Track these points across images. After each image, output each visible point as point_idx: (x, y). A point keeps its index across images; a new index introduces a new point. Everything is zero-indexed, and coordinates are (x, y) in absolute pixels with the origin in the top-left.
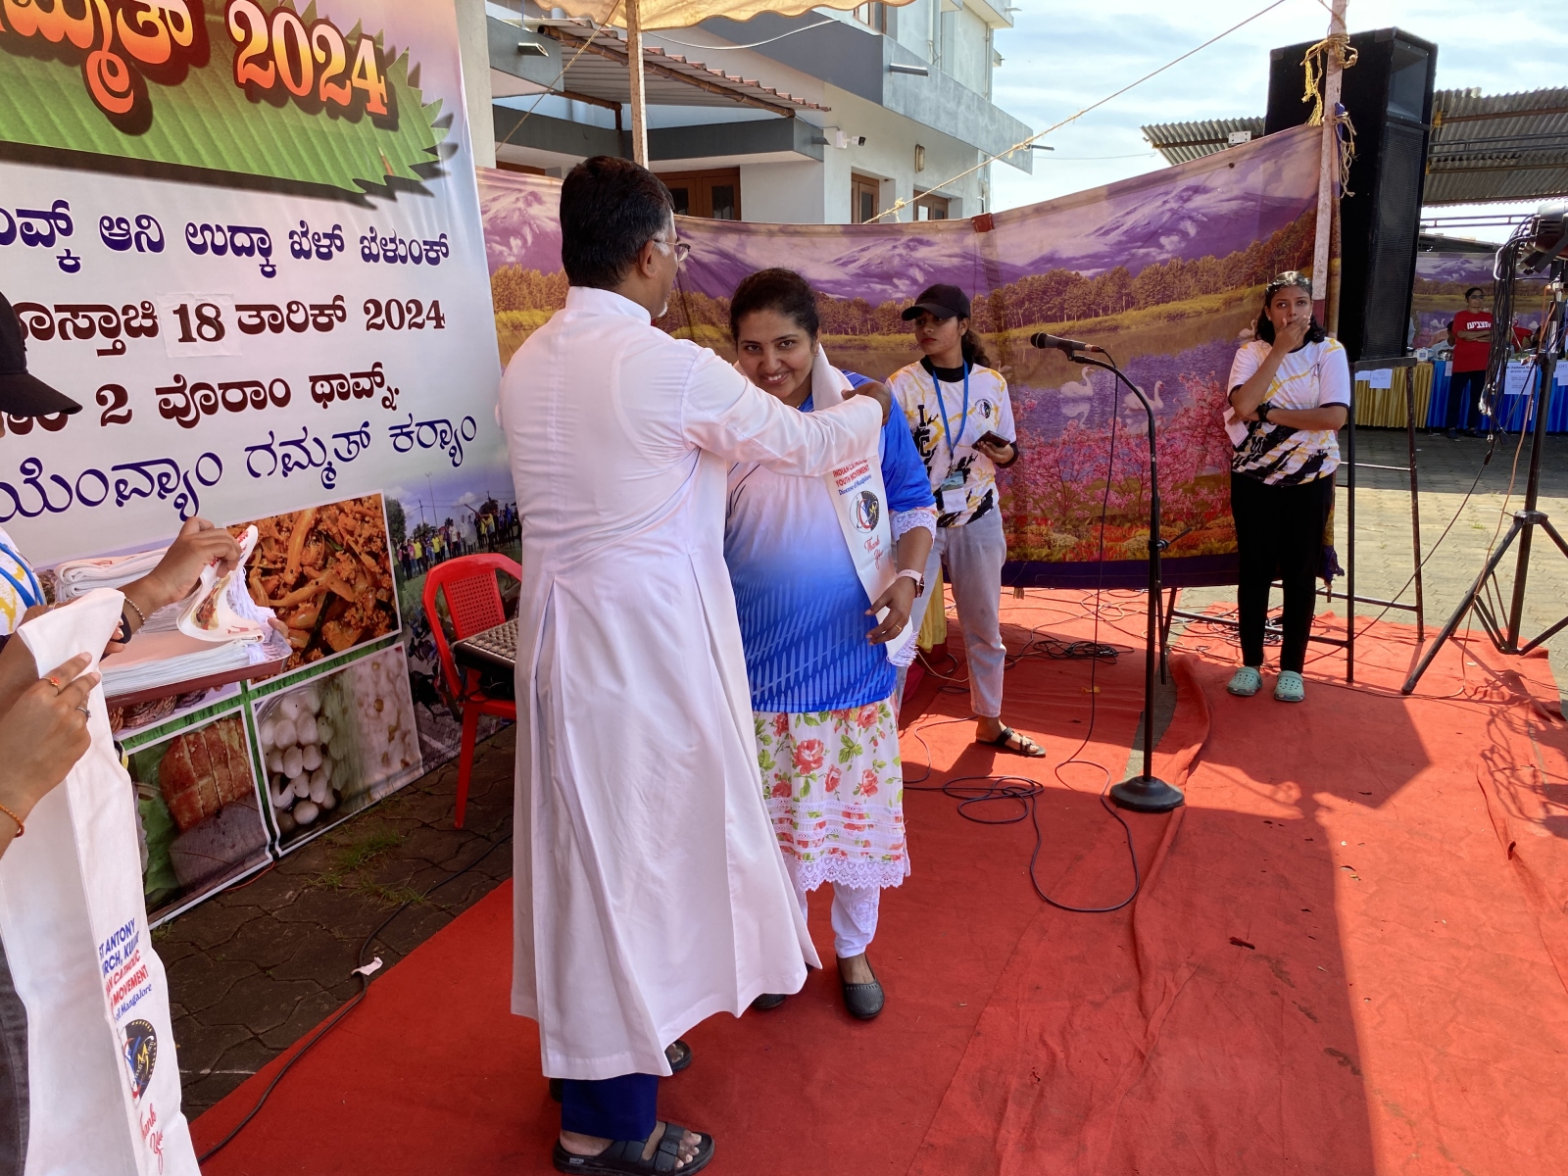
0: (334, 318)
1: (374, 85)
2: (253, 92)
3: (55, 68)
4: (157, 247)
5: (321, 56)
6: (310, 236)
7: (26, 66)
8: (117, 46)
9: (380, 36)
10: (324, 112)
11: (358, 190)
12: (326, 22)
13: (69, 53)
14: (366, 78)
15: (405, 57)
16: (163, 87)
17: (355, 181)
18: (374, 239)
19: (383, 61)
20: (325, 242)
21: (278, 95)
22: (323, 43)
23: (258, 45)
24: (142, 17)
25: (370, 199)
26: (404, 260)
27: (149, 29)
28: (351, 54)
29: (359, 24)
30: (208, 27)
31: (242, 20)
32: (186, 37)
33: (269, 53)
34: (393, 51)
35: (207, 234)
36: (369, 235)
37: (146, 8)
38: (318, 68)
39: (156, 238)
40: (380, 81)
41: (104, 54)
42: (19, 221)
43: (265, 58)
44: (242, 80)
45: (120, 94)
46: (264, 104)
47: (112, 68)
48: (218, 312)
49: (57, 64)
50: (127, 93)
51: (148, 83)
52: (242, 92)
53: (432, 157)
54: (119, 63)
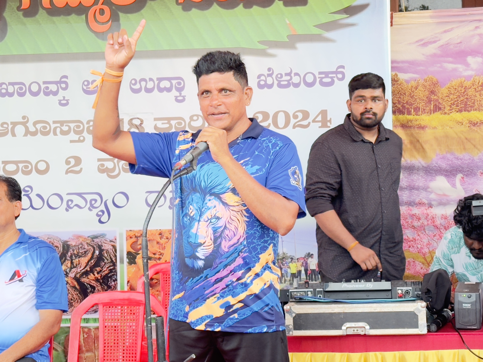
2: (187, 6)
10: (241, 5)
11: (262, 47)
13: (80, 10)
16: (129, 15)
17: (260, 42)
18: (269, 75)
21: (205, 4)
25: (271, 51)
26: (297, 85)
35: (143, 84)
36: (266, 73)
41: (99, 6)
42: (43, 86)
45: (103, 23)
46: (194, 10)
47: (102, 12)
48: (142, 122)
49: (73, 17)
50: (108, 21)
51: (121, 15)
52: (180, 7)
53: (338, 17)
54: (106, 8)
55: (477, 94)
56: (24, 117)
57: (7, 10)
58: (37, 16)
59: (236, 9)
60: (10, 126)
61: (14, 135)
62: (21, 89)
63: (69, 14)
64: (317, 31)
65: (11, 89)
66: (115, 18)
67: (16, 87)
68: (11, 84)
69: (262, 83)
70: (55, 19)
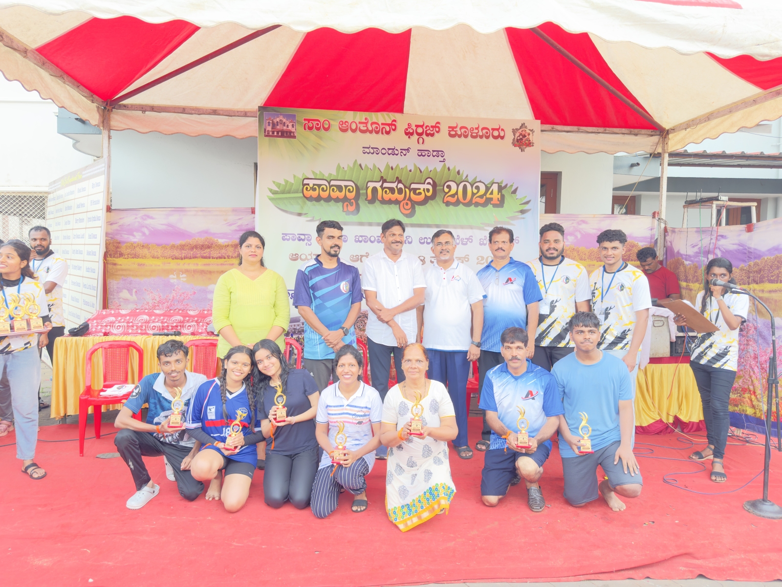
0: (464, 261)
1: (496, 196)
2: (448, 204)
3: (393, 206)
4: (410, 243)
5: (475, 191)
6: (460, 239)
7: (385, 206)
8: (410, 199)
9: (502, 182)
10: (473, 206)
11: (482, 226)
12: (480, 182)
13: (397, 202)
14: (492, 194)
15: (512, 186)
16: (420, 206)
17: (481, 223)
18: (485, 239)
19: (501, 189)
20: (466, 240)
21: (457, 203)
22: (478, 188)
23: (453, 191)
24: (418, 191)
25: (486, 228)
27: (420, 194)
28: (487, 189)
29: (493, 180)
30: (437, 191)
31: (449, 187)
32: (429, 194)
33: (457, 193)
34: (507, 185)
35: (426, 240)
36: (483, 238)
37: (420, 189)
38: (473, 194)
39: (410, 241)
40: (498, 194)
41: (406, 201)
42: (377, 238)
43: (453, 196)
44: (445, 201)
45: (407, 210)
46: (451, 206)
47: (407, 204)
48: (424, 258)
49: (393, 205)
50: (410, 209)
51: (416, 206)
52: (444, 204)
53: (517, 214)
54: (409, 202)
55: (571, 253)
56: (367, 253)
57: (360, 200)
58: (375, 204)
59: (471, 207)
60: (360, 257)
61: (361, 261)
62: (366, 239)
63: (391, 204)
64: (507, 220)
65: (361, 239)
66: (413, 208)
67: (363, 238)
68: (361, 236)
69: (482, 243)
70: (384, 206)
